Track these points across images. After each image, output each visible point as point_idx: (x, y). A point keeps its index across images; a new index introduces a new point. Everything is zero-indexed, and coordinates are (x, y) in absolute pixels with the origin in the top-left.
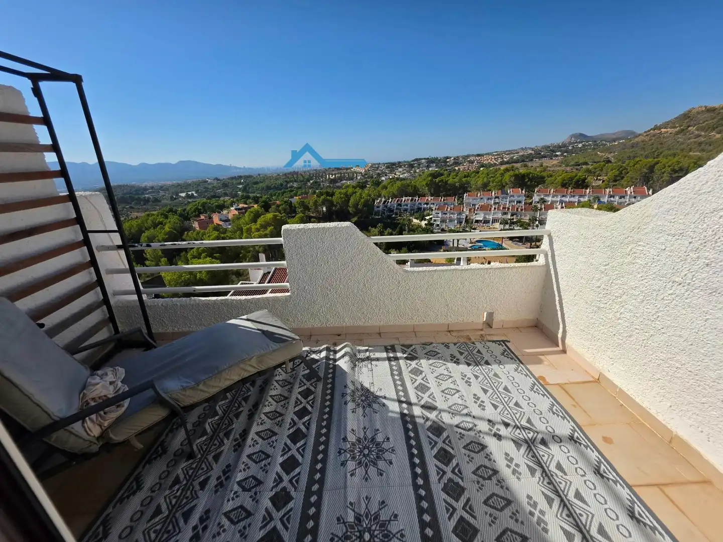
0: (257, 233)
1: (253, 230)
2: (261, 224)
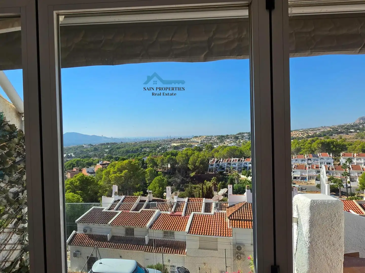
0: (114, 175)
2: (118, 168)
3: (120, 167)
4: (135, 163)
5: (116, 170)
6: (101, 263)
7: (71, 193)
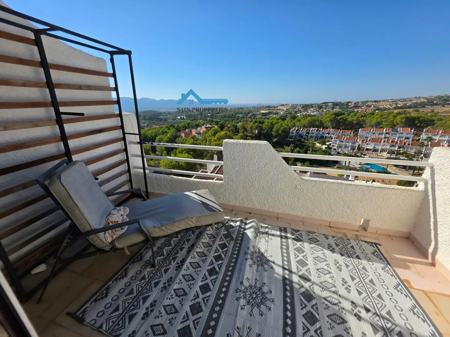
0: (214, 143)
1: (212, 140)
2: (217, 138)
3: (219, 137)
4: (230, 134)
5: (216, 139)
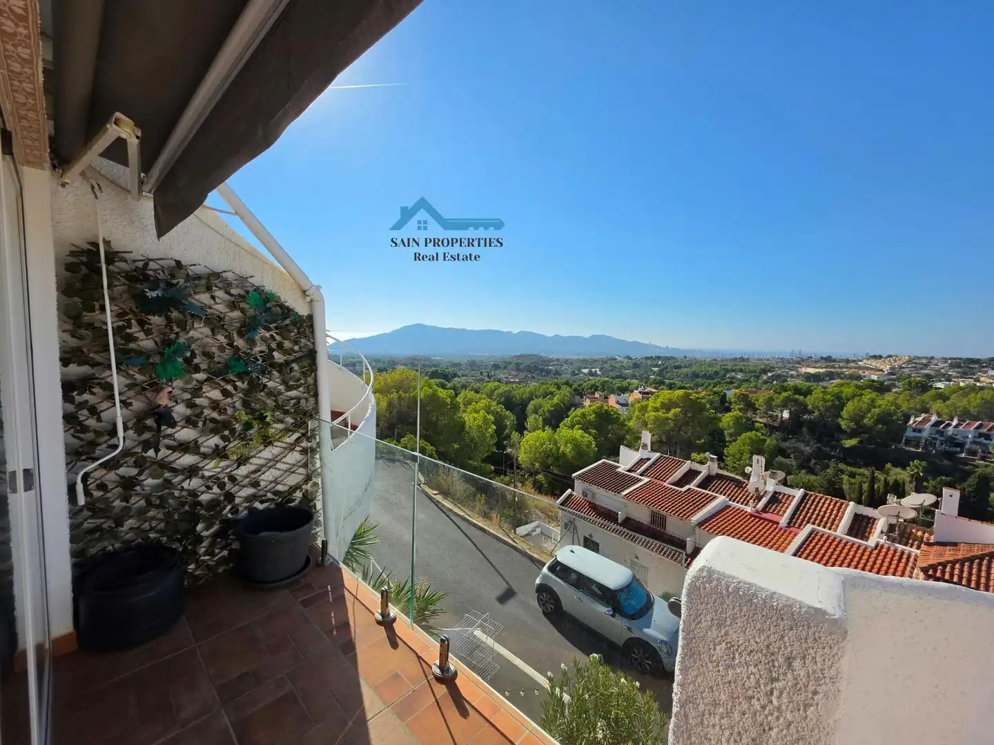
0: (653, 413)
1: (649, 409)
2: (662, 403)
3: (666, 401)
5: (658, 405)
6: (573, 552)
7: (580, 431)
